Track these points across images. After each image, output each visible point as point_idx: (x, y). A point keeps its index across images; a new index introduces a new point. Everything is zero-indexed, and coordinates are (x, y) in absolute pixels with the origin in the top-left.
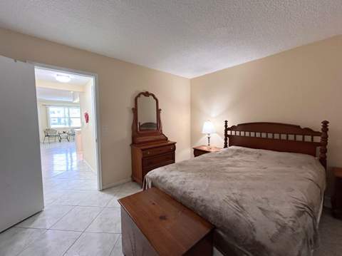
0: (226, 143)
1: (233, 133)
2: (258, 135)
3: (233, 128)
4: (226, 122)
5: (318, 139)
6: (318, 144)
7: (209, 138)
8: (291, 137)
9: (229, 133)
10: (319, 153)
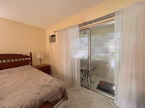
5: (29, 59)
8: (16, 60)
10: (30, 63)
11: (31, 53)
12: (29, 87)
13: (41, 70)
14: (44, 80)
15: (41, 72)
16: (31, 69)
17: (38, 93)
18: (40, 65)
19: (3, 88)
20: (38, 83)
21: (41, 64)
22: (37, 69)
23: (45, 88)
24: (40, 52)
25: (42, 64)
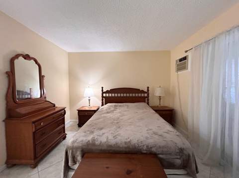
0: (103, 103)
1: (107, 95)
2: (119, 95)
3: (107, 92)
4: (102, 88)
5: (146, 95)
6: (146, 97)
7: (89, 100)
9: (104, 95)
10: (146, 101)
11: (148, 88)
12: (140, 128)
13: (158, 113)
14: (158, 127)
15: (157, 116)
16: (146, 109)
17: (147, 138)
18: (158, 105)
19: (122, 119)
20: (150, 128)
21: (160, 104)
22: (154, 110)
23: (156, 137)
24: (160, 87)
25: (162, 105)
